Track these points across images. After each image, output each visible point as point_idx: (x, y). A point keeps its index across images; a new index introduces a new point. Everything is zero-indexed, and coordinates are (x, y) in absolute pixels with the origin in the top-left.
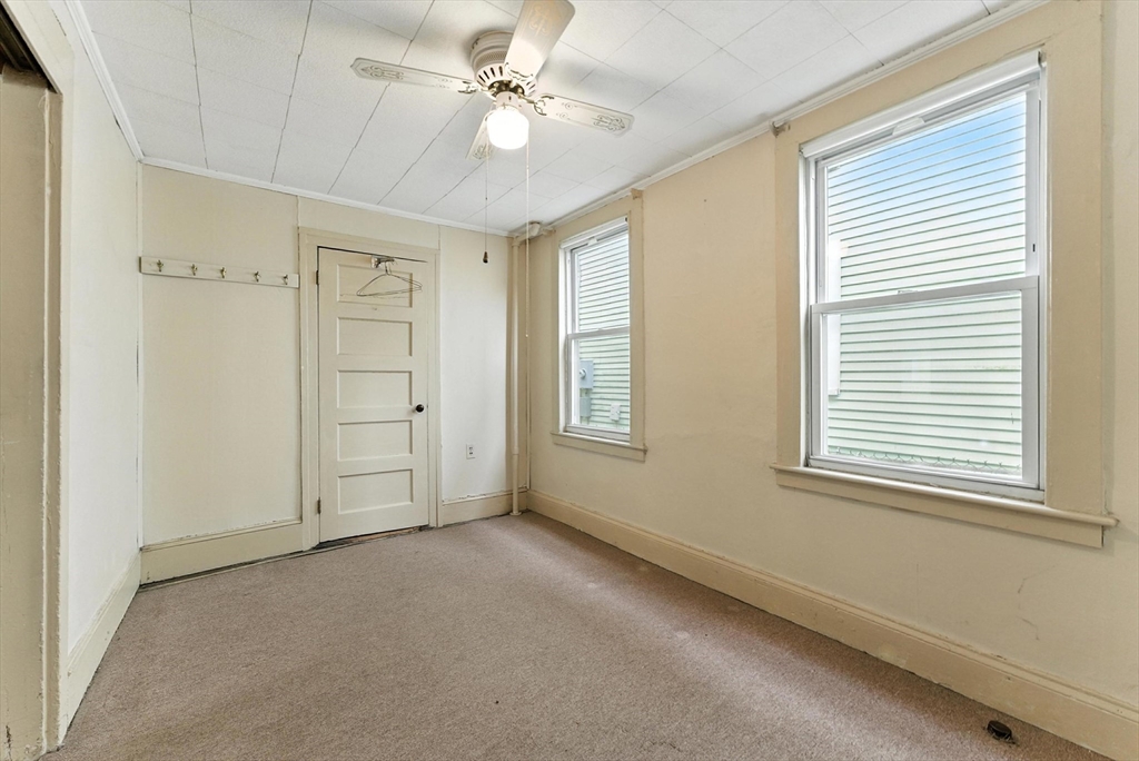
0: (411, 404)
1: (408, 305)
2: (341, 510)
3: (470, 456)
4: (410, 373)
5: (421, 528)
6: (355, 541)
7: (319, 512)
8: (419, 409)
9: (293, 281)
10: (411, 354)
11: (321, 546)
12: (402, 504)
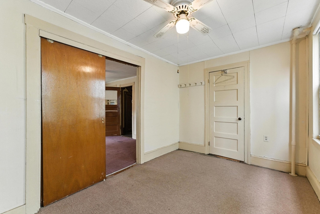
0: (237, 117)
1: (236, 83)
2: (215, 146)
3: (265, 140)
4: (237, 106)
5: (241, 162)
6: (218, 157)
7: (209, 145)
8: (240, 119)
9: (203, 84)
10: (237, 100)
11: (210, 154)
12: (234, 151)
